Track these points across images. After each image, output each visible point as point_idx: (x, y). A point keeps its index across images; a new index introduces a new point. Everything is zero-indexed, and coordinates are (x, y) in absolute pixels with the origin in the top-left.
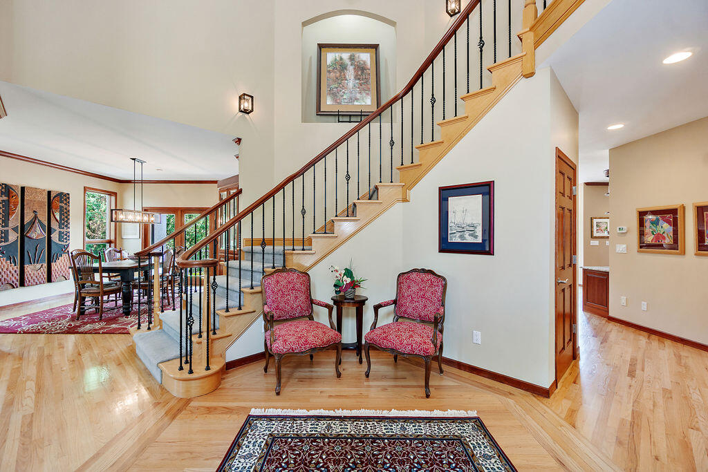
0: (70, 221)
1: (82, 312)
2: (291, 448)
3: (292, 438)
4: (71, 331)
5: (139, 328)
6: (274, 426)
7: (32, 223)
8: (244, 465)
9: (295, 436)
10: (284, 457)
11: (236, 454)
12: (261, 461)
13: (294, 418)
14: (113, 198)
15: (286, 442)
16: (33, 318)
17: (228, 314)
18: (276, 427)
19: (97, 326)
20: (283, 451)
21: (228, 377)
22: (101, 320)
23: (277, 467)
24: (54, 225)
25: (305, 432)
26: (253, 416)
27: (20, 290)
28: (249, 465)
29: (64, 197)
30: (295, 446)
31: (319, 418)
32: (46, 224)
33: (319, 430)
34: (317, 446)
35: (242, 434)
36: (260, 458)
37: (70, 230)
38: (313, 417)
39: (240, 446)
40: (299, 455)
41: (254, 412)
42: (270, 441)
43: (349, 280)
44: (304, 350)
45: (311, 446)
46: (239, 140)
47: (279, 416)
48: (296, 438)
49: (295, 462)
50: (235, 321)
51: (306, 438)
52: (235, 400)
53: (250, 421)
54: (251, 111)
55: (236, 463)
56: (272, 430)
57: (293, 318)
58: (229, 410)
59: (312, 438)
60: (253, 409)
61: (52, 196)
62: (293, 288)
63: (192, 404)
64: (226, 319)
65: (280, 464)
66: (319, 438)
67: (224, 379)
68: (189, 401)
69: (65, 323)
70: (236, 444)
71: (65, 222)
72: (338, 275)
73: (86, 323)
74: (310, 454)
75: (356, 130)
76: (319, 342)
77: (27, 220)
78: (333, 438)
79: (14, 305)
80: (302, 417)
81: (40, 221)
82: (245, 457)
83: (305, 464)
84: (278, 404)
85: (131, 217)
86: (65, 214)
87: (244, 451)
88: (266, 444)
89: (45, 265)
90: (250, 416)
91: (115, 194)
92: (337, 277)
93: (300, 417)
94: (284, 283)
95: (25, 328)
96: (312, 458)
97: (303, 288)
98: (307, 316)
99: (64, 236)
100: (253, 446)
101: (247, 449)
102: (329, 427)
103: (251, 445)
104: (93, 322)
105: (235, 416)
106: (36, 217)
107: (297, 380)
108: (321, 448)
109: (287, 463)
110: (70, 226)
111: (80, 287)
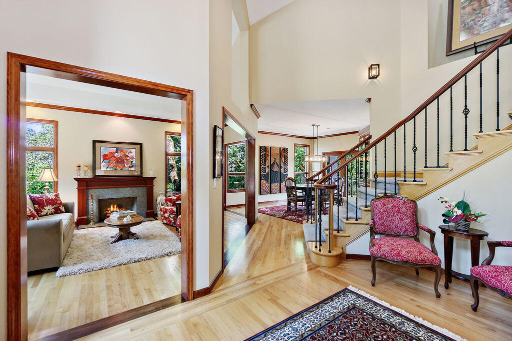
0: (288, 162)
1: (289, 209)
2: (363, 319)
3: (367, 314)
4: (283, 217)
5: (307, 222)
6: (359, 302)
7: (274, 164)
8: (330, 310)
9: (370, 314)
10: (355, 320)
11: (328, 303)
12: (340, 314)
13: (376, 304)
14: (308, 148)
15: (362, 314)
16: (272, 209)
17: (347, 222)
18: (360, 303)
19: (293, 217)
20: (357, 317)
21: (345, 263)
22: (296, 215)
23: (347, 322)
24: (282, 165)
25: (379, 316)
26: (349, 290)
27: (270, 195)
28: (332, 311)
29: (285, 150)
30: (367, 319)
31: (396, 314)
32: (279, 164)
33: (391, 320)
34: (384, 328)
35: (337, 295)
36: (340, 312)
37: (288, 167)
38: (392, 310)
39: (332, 300)
40: (367, 325)
41: (350, 288)
42: (351, 307)
43: (460, 212)
44: (395, 260)
45: (378, 325)
46: (369, 100)
47: (366, 298)
48: (370, 315)
49: (361, 326)
50: (353, 227)
51: (378, 319)
52: (343, 277)
53: (345, 291)
54: (378, 76)
55: (326, 307)
56: (356, 302)
57: (397, 235)
58: (336, 280)
59: (383, 322)
60: (350, 286)
61: (281, 150)
62: (399, 212)
63: (319, 269)
64: (346, 225)
65: (350, 322)
66: (388, 325)
67: (343, 263)
68: (318, 266)
69: (282, 213)
70: (331, 298)
71: (286, 163)
72: (448, 206)
73: (289, 215)
74: (374, 329)
75: (479, 62)
76: (411, 258)
77: (272, 162)
78: (400, 331)
79: (268, 202)
80: (383, 306)
81: (277, 163)
82: (332, 307)
83: (368, 332)
84: (371, 291)
85: (316, 159)
86: (286, 158)
87: (333, 304)
88: (348, 307)
89: (279, 184)
90: (346, 289)
91: (309, 146)
92: (447, 208)
93: (381, 306)
94: (390, 206)
95: (269, 212)
96: (375, 332)
97: (409, 213)
98: (412, 237)
99: (286, 170)
100: (341, 304)
101: (336, 304)
102: (402, 323)
103: (339, 304)
104: (293, 215)
105: (338, 285)
106: (275, 161)
107: (395, 283)
108: (386, 331)
109: (355, 324)
110: (288, 165)
111: (289, 196)
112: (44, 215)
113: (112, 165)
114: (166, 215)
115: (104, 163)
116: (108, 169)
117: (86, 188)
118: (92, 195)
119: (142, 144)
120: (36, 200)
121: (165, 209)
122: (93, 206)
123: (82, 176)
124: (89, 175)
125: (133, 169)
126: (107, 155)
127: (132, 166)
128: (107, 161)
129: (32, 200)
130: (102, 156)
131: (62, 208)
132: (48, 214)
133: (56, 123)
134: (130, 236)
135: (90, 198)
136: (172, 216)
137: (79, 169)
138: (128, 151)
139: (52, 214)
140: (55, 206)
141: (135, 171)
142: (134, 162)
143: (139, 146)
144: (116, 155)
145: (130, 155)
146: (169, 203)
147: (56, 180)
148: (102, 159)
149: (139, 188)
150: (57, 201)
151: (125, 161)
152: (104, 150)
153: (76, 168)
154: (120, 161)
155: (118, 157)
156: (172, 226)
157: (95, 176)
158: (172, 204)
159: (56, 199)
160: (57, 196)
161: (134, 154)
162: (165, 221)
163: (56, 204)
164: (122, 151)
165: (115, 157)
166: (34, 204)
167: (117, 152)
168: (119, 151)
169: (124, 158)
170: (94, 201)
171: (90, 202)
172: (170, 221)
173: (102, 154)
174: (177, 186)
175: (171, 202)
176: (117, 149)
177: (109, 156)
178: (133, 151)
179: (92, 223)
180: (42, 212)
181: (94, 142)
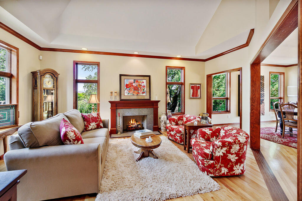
14: (283, 76)
29: (262, 78)
37: (264, 92)
86: (263, 85)
91: (284, 73)
110: (264, 90)
112: (90, 130)
113: (131, 92)
114: (172, 133)
115: (126, 91)
116: (129, 95)
117: (116, 108)
118: (119, 113)
119: (150, 76)
120: (85, 118)
121: (171, 128)
122: (120, 121)
123: (113, 100)
124: (118, 99)
125: (144, 94)
126: (128, 85)
127: (144, 93)
128: (128, 89)
129: (83, 117)
130: (125, 86)
131: (101, 125)
132: (93, 129)
133: (98, 64)
134: (150, 154)
135: (118, 115)
136: (178, 135)
137: (112, 95)
138: (142, 82)
139: (95, 129)
140: (97, 123)
141: (146, 96)
142: (145, 90)
143: (148, 78)
144: (134, 84)
145: (143, 84)
146: (173, 123)
147: (98, 102)
148: (125, 88)
149: (149, 109)
150: (99, 118)
151: (140, 89)
152: (126, 81)
153: (110, 94)
154: (136, 89)
155: (135, 86)
156: (178, 143)
157: (121, 100)
158: (175, 124)
159: (97, 117)
160: (98, 114)
161: (145, 84)
162: (170, 138)
163: (97, 121)
164: (137, 82)
165: (133, 86)
166: (84, 121)
167: (134, 82)
168: (136, 82)
169: (138, 87)
170: (120, 117)
171: (118, 118)
172: (176, 139)
173: (125, 84)
174: (170, 107)
175: (174, 121)
176: (134, 80)
177: (129, 86)
178: (145, 81)
179: (119, 133)
180: (89, 127)
181: (121, 75)
